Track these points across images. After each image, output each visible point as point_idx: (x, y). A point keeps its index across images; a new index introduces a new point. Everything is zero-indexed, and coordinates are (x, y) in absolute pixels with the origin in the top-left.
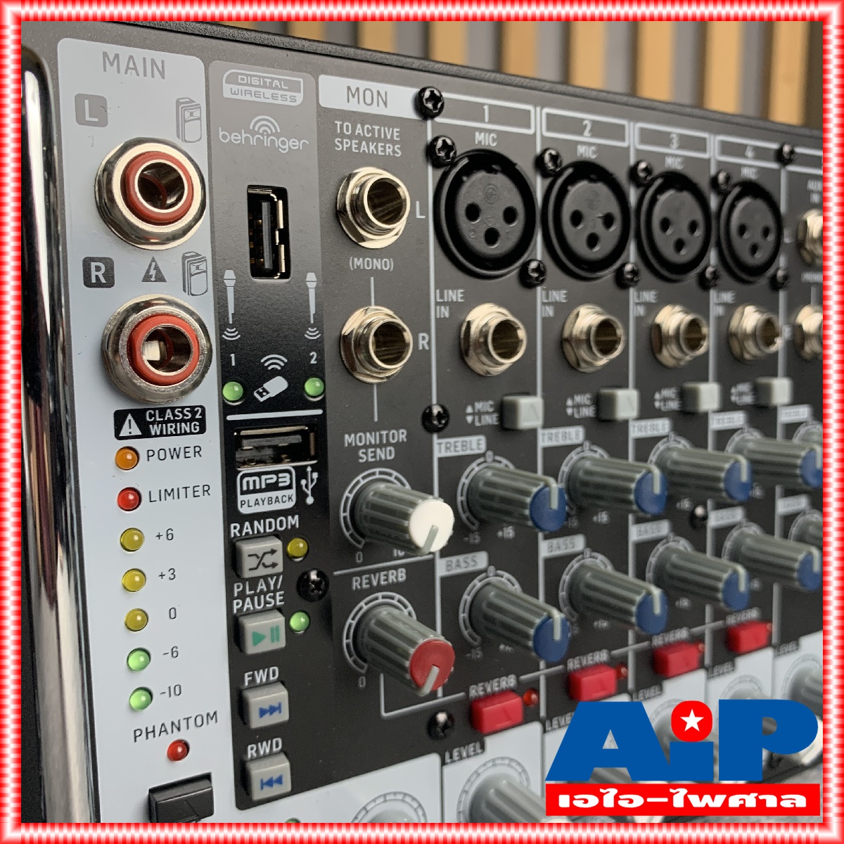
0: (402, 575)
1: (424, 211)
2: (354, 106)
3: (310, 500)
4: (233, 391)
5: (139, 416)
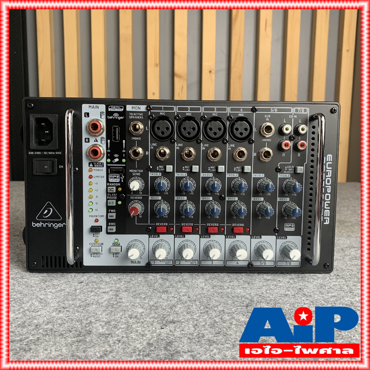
0: (141, 198)
1: (148, 128)
2: (134, 110)
3: (122, 181)
4: (109, 160)
5: (93, 163)
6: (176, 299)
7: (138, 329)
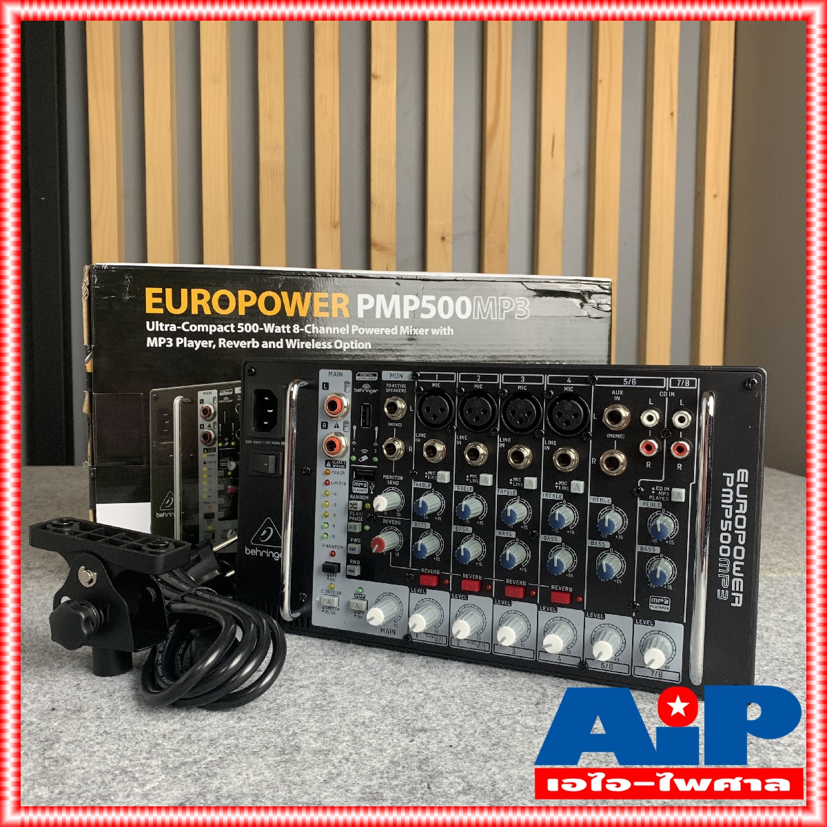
1: (413, 408)
2: (392, 379)
3: (372, 493)
4: (354, 458)
5: (331, 461)
6: (422, 695)
7: (371, 741)
